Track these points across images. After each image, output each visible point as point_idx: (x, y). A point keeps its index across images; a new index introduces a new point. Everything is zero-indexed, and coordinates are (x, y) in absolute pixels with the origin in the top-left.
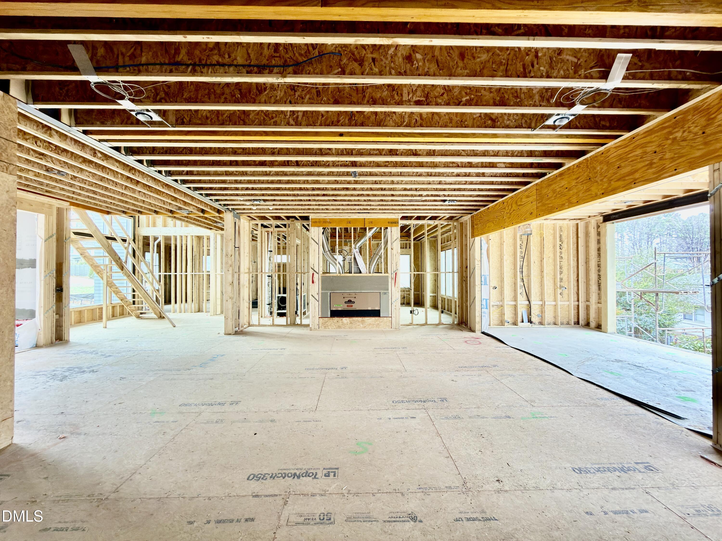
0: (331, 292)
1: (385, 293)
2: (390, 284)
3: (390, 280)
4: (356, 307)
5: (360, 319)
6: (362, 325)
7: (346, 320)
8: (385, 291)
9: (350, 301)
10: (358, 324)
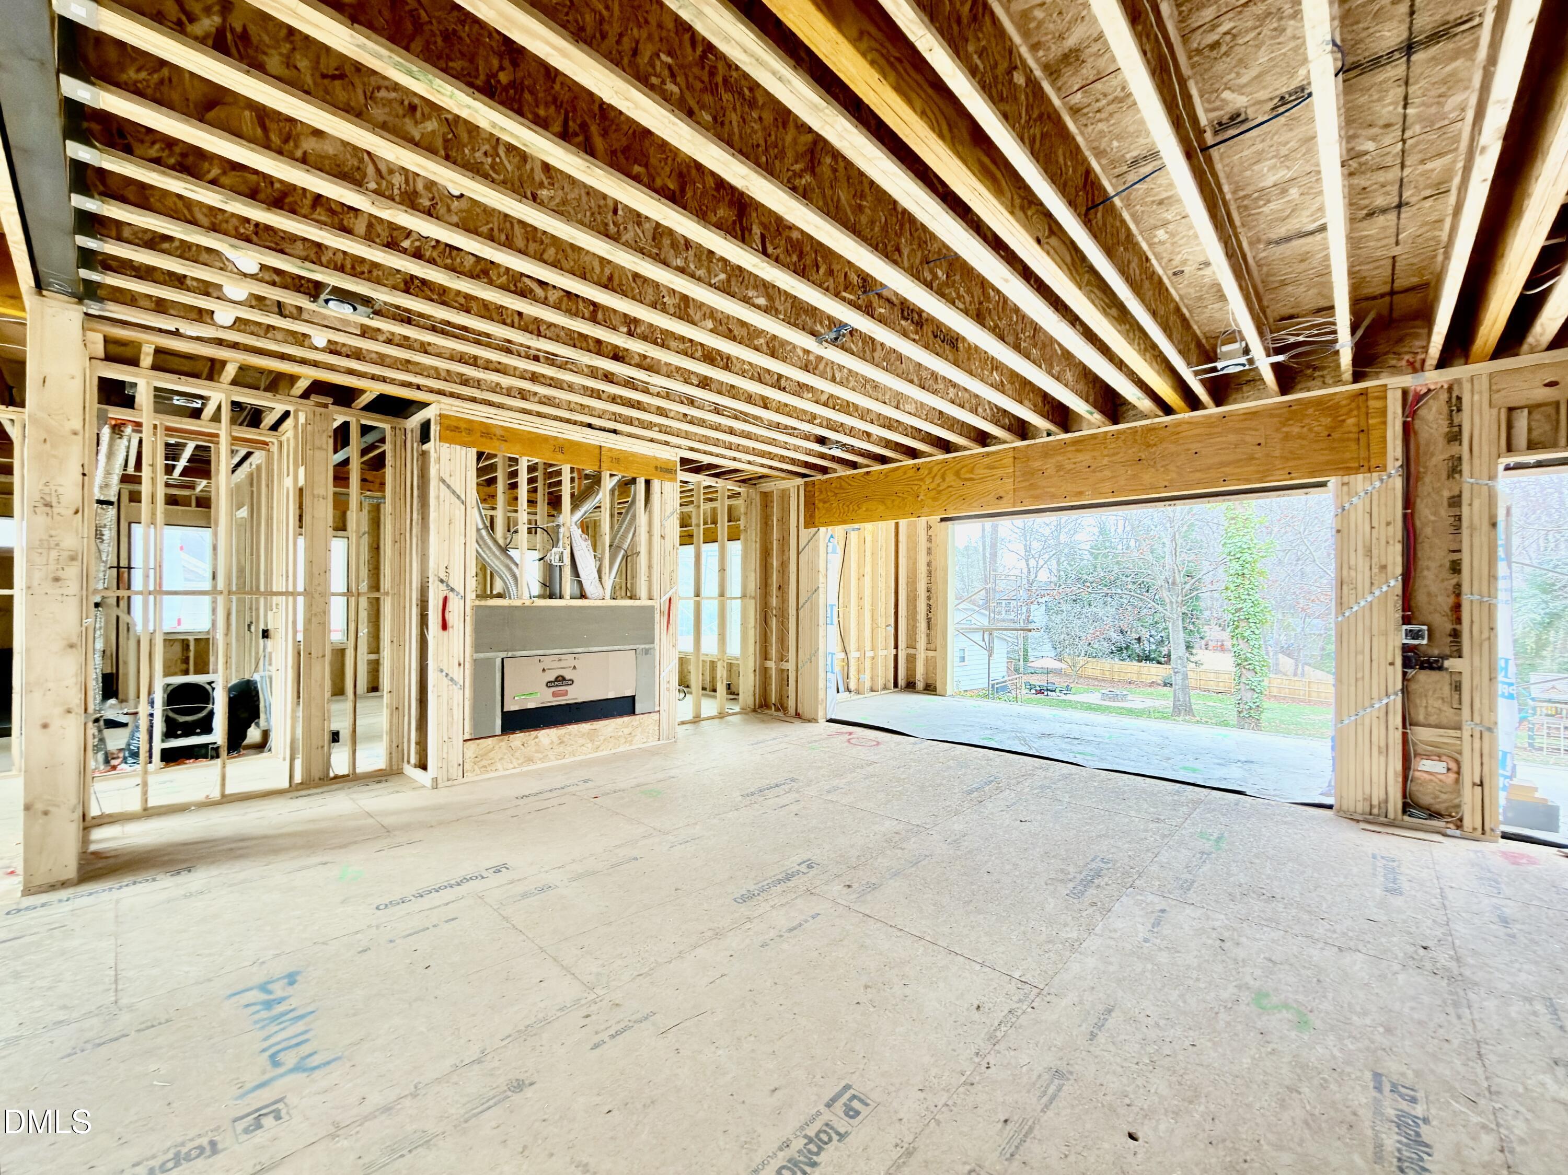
0: (503, 655)
1: (647, 652)
2: (657, 627)
3: (657, 616)
4: (577, 694)
5: (585, 727)
6: (590, 745)
7: (547, 736)
8: (647, 646)
9: (561, 680)
10: (581, 741)
